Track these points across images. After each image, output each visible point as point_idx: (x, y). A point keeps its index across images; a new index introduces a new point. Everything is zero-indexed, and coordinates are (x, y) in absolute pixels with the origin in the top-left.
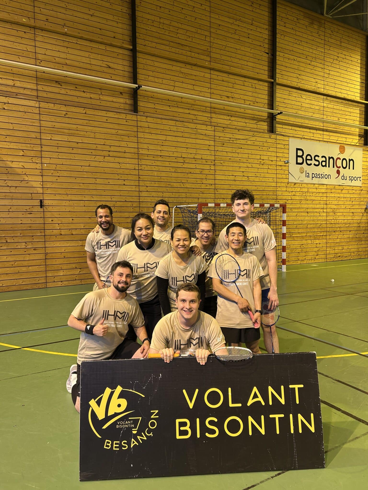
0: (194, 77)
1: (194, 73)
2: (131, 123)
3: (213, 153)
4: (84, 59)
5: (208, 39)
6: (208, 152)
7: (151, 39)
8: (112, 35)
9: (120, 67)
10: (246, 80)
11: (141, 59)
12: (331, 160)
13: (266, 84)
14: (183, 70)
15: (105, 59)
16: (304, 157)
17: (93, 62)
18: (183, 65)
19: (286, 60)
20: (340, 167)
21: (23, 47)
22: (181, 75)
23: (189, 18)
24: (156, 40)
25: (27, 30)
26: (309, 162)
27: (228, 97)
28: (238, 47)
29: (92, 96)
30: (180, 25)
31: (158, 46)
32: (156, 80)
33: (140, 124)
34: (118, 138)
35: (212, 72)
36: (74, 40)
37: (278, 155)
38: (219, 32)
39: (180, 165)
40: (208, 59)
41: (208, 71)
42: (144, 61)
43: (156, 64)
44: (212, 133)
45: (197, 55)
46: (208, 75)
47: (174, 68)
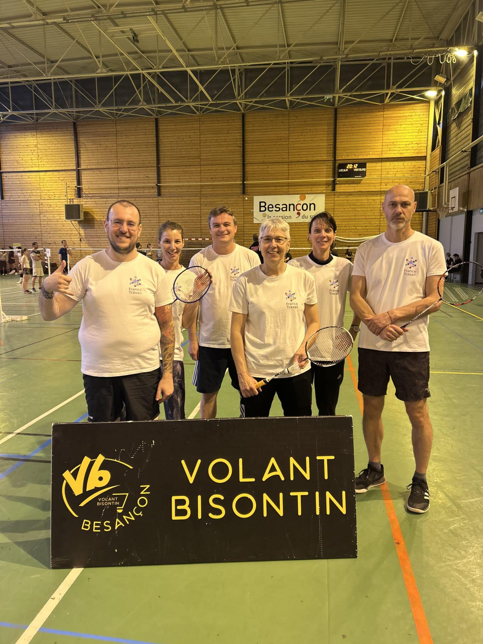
0: (190, 172)
1: (191, 169)
2: (155, 201)
3: (199, 211)
4: (136, 176)
5: (199, 150)
6: (196, 211)
7: (167, 159)
8: (148, 162)
9: (153, 176)
10: (224, 166)
11: (162, 170)
12: (292, 206)
13: (239, 165)
14: (184, 170)
15: (145, 173)
16: (267, 206)
17: (140, 176)
18: (184, 167)
19: (255, 147)
20: (300, 210)
21: (113, 177)
22: (183, 172)
23: (187, 142)
24: (170, 159)
25: (115, 170)
26: (270, 209)
27: (212, 178)
28: (218, 149)
29: (140, 191)
30: (182, 148)
31: (171, 161)
32: (170, 178)
33: (159, 201)
34: (150, 209)
35: (201, 167)
36: (133, 169)
37: (245, 207)
38: (206, 144)
39: (180, 219)
40: (199, 160)
41: (199, 167)
42: (164, 170)
43: (170, 170)
44: (199, 200)
45: (192, 160)
46: (199, 169)
47: (180, 170)
